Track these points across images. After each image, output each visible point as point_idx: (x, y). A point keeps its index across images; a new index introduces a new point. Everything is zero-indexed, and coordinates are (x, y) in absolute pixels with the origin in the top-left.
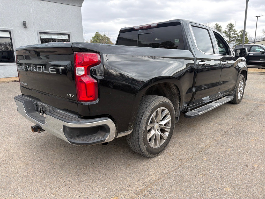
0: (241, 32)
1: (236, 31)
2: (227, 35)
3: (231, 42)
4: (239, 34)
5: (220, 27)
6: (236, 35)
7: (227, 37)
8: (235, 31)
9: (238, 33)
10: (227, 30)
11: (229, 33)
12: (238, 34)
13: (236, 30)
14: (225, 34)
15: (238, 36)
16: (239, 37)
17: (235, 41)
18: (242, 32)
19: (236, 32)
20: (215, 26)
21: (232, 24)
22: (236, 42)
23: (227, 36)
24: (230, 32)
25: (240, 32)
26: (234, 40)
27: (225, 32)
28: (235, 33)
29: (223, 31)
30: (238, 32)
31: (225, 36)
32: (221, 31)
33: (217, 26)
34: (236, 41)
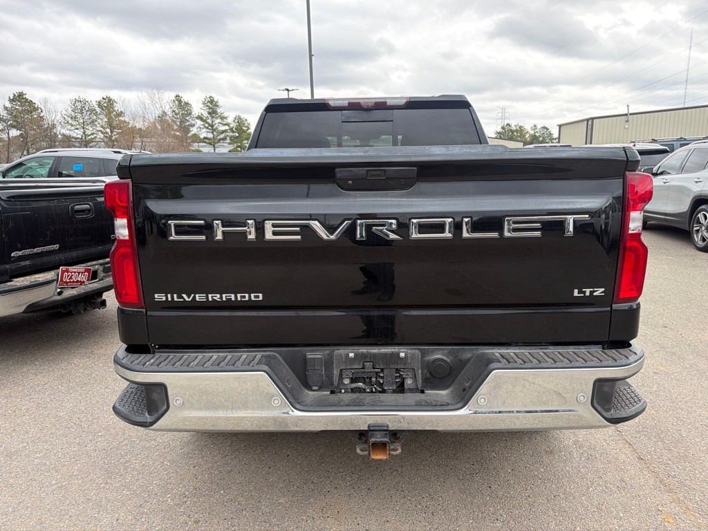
0: (236, 121)
1: (226, 118)
2: (207, 125)
3: (218, 142)
4: (233, 125)
5: (187, 104)
6: (227, 127)
7: (208, 130)
8: (223, 118)
9: (230, 122)
10: (205, 114)
11: (209, 121)
12: (231, 126)
13: (226, 114)
14: (202, 123)
15: (231, 130)
16: (234, 132)
17: (226, 141)
18: (238, 122)
19: (225, 120)
20: (174, 101)
21: (215, 100)
22: (229, 144)
23: (207, 128)
24: (213, 117)
25: (234, 121)
26: (224, 139)
27: (200, 118)
28: (225, 123)
29: (196, 115)
30: (230, 120)
31: (202, 127)
32: (190, 114)
33: (180, 101)
34: (228, 141)
